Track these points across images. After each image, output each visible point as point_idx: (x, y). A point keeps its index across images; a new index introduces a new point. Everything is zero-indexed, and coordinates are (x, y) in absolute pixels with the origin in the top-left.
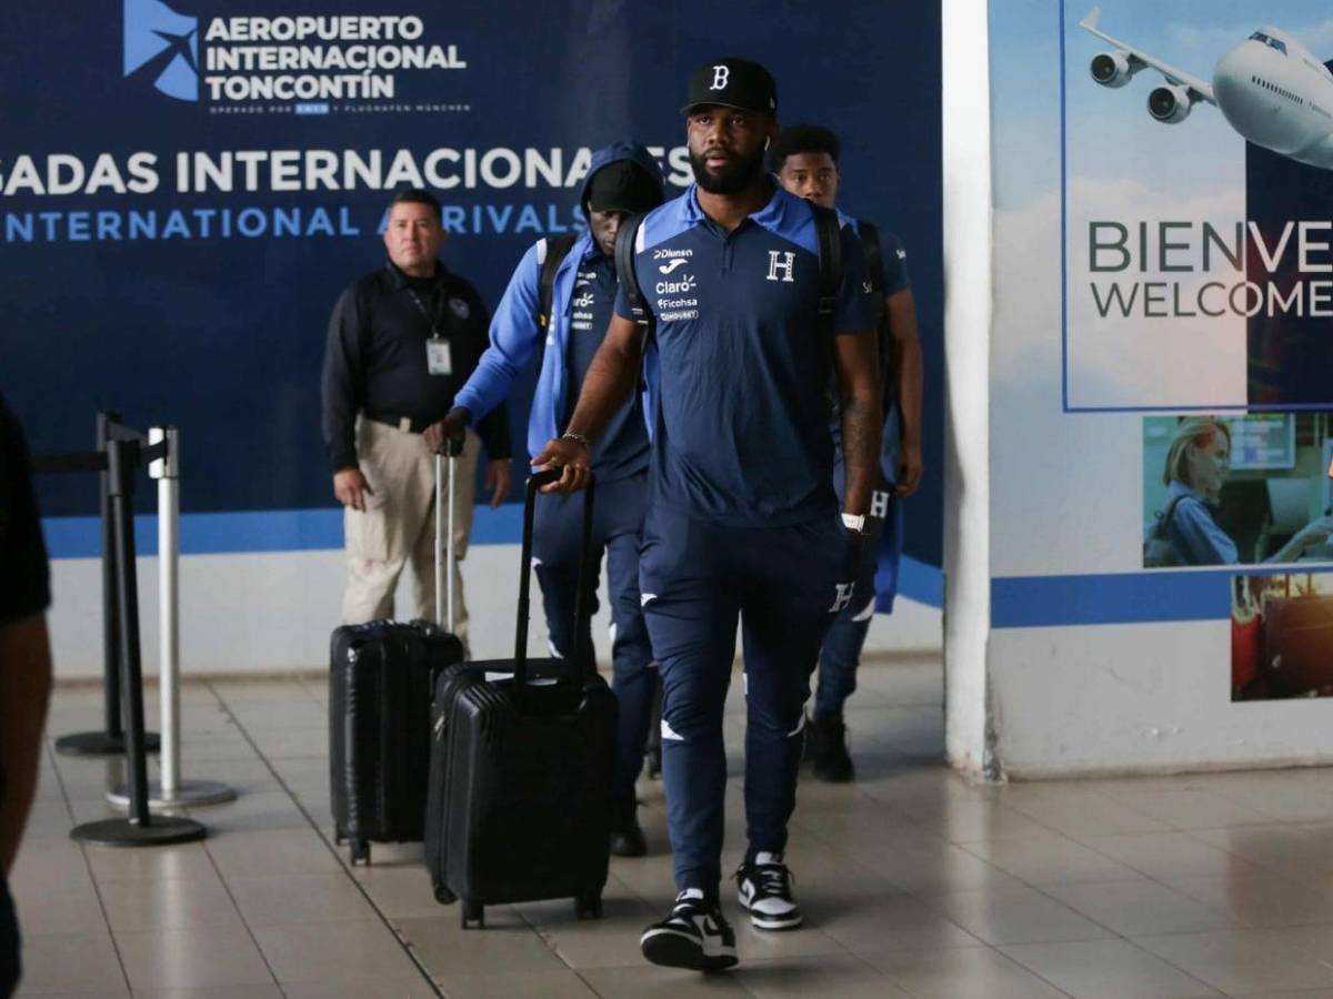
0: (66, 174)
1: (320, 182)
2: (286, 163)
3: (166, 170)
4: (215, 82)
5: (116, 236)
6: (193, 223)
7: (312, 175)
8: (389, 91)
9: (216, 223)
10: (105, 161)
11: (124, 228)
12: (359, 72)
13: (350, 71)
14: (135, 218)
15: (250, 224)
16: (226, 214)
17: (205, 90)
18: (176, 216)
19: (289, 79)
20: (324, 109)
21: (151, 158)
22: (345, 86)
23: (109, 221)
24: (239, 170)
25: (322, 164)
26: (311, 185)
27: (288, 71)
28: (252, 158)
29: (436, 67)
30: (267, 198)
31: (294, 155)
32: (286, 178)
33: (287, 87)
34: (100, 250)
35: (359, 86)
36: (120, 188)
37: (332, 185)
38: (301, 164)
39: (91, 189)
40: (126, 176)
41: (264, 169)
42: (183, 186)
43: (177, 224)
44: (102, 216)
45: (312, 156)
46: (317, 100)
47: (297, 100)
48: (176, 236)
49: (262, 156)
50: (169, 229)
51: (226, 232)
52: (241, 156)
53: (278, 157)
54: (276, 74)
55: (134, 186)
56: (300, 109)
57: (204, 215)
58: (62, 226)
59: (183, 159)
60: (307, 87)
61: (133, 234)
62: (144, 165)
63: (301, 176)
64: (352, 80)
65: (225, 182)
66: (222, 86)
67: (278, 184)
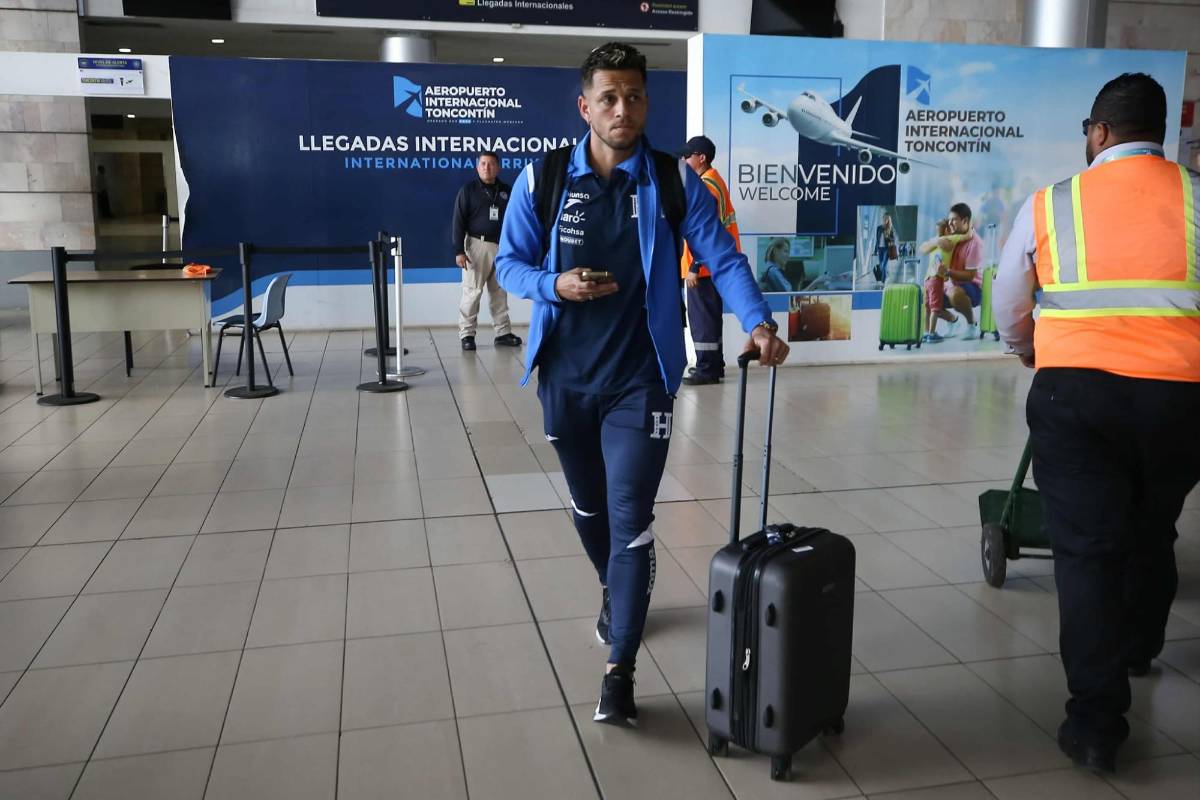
0: (374, 144)
1: (468, 148)
2: (456, 141)
3: (411, 143)
4: (429, 110)
5: (393, 167)
6: (422, 163)
7: (465, 146)
8: (493, 116)
9: (430, 163)
10: (388, 139)
11: (396, 164)
12: (483, 108)
13: (479, 108)
14: (400, 160)
15: (443, 164)
16: (434, 160)
17: (425, 114)
18: (415, 160)
19: (456, 110)
20: (470, 121)
21: (405, 139)
22: (477, 113)
23: (390, 161)
24: (438, 144)
25: (469, 142)
26: (465, 149)
27: (456, 107)
28: (443, 139)
29: (510, 107)
30: (448, 154)
31: (459, 139)
32: (456, 147)
33: (455, 113)
34: (387, 171)
35: (482, 113)
36: (394, 149)
37: (473, 150)
38: (461, 142)
39: (383, 149)
40: (396, 145)
41: (448, 143)
42: (418, 149)
43: (415, 163)
44: (388, 159)
45: (465, 139)
46: (467, 118)
47: (459, 118)
48: (416, 167)
49: (447, 138)
50: (413, 165)
51: (434, 166)
52: (439, 138)
53: (453, 139)
54: (451, 108)
55: (399, 148)
56: (460, 121)
57: (426, 160)
58: (373, 163)
59: (417, 139)
60: (463, 113)
61: (399, 166)
62: (403, 141)
63: (461, 146)
64: (479, 111)
65: (433, 148)
66: (431, 112)
67: (453, 149)
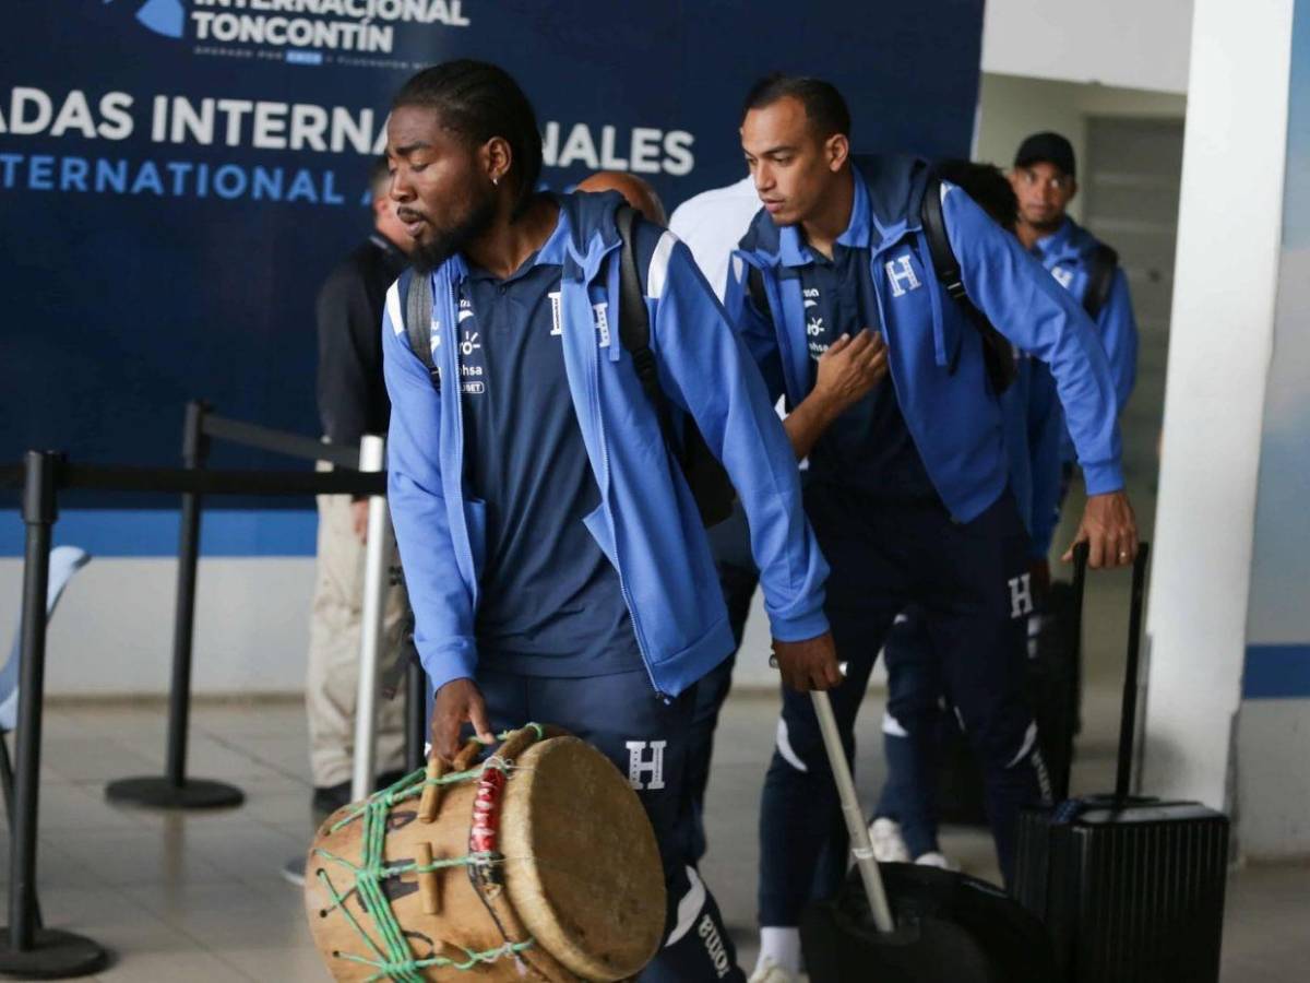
0: (31, 111)
1: (306, 141)
2: (272, 117)
3: (141, 114)
5: (81, 186)
6: (167, 178)
7: (299, 132)
8: (386, 45)
9: (191, 178)
10: (76, 100)
11: (91, 179)
12: (357, 20)
13: (347, 18)
14: (103, 167)
15: (228, 183)
16: (203, 170)
17: (191, 26)
18: (149, 168)
19: (280, 22)
20: (316, 59)
21: (126, 100)
22: (341, 34)
23: (75, 169)
24: (221, 119)
25: (309, 121)
26: (297, 144)
27: (283, 13)
28: (235, 108)
29: (438, 22)
30: (248, 155)
31: (281, 108)
32: (271, 134)
33: (279, 31)
34: (62, 201)
35: (355, 36)
36: (89, 132)
37: (319, 145)
38: (287, 119)
39: (58, 130)
40: (98, 118)
41: (248, 121)
42: (158, 134)
43: (149, 177)
44: (68, 162)
45: (301, 111)
46: (310, 48)
47: (289, 46)
48: (147, 191)
49: (246, 106)
50: (140, 183)
51: (202, 190)
52: (225, 105)
53: (264, 108)
54: (269, 14)
55: (106, 130)
56: (293, 57)
57: (180, 169)
58: (22, 171)
59: (160, 103)
60: (300, 32)
61: (100, 186)
62: (118, 107)
63: (286, 133)
64: (348, 28)
65: (204, 134)
66: (210, 23)
67: (261, 140)
